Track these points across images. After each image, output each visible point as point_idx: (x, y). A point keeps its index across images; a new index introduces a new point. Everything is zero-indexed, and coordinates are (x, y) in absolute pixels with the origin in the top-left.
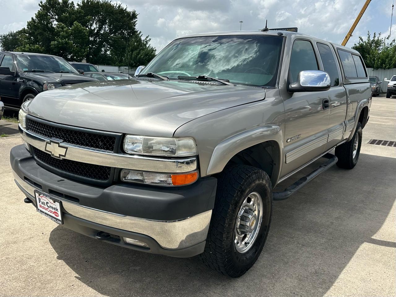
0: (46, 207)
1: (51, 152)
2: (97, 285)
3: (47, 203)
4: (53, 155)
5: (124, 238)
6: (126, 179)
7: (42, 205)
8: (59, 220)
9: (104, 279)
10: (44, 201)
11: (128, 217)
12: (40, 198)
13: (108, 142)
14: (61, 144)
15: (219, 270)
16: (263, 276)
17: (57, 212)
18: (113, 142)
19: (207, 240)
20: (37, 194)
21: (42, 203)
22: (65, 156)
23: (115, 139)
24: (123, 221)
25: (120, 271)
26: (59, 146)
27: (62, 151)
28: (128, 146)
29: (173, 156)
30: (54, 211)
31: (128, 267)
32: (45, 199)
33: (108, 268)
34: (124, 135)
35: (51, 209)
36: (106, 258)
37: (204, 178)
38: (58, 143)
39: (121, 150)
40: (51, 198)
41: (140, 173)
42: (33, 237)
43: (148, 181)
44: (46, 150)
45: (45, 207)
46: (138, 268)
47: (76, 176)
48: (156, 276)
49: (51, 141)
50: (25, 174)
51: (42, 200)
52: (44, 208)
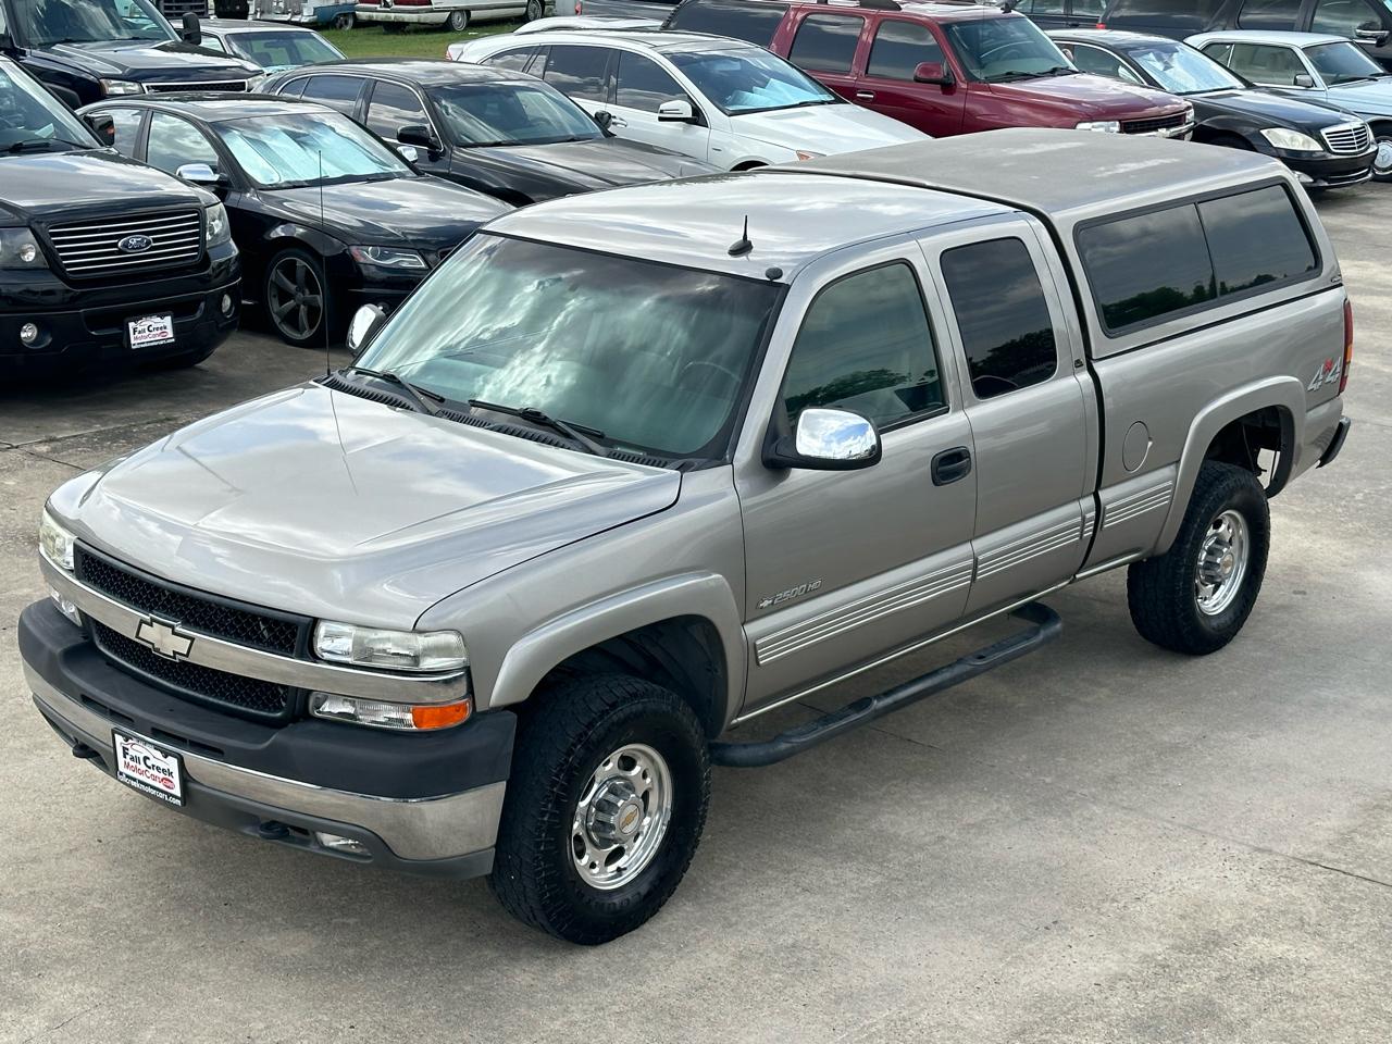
0: (143, 767)
1: (153, 644)
2: (256, 949)
3: (146, 758)
4: (158, 650)
5: (319, 834)
6: (319, 712)
7: (132, 763)
8: (176, 797)
9: (273, 938)
10: (138, 755)
11: (330, 791)
12: (129, 747)
13: (282, 632)
14: (178, 629)
15: (535, 919)
16: (654, 947)
17: (170, 778)
18: (294, 635)
19: (497, 846)
20: (119, 739)
21: (132, 759)
22: (187, 655)
23: (297, 628)
24: (315, 800)
25: (310, 924)
26: (174, 633)
27: (182, 645)
28: (322, 644)
29: (415, 669)
30: (162, 775)
31: (328, 918)
32: (139, 750)
33: (280, 919)
34: (315, 621)
35: (155, 772)
36: (275, 898)
37: (484, 713)
38: (172, 627)
39: (309, 652)
40: (157, 748)
41: (350, 701)
42: (76, 849)
43: (366, 718)
44: (137, 637)
45: (139, 766)
46: (352, 921)
47: (211, 699)
48: (395, 937)
49: (153, 620)
50: (84, 690)
51: (131, 752)
52: (136, 769)
